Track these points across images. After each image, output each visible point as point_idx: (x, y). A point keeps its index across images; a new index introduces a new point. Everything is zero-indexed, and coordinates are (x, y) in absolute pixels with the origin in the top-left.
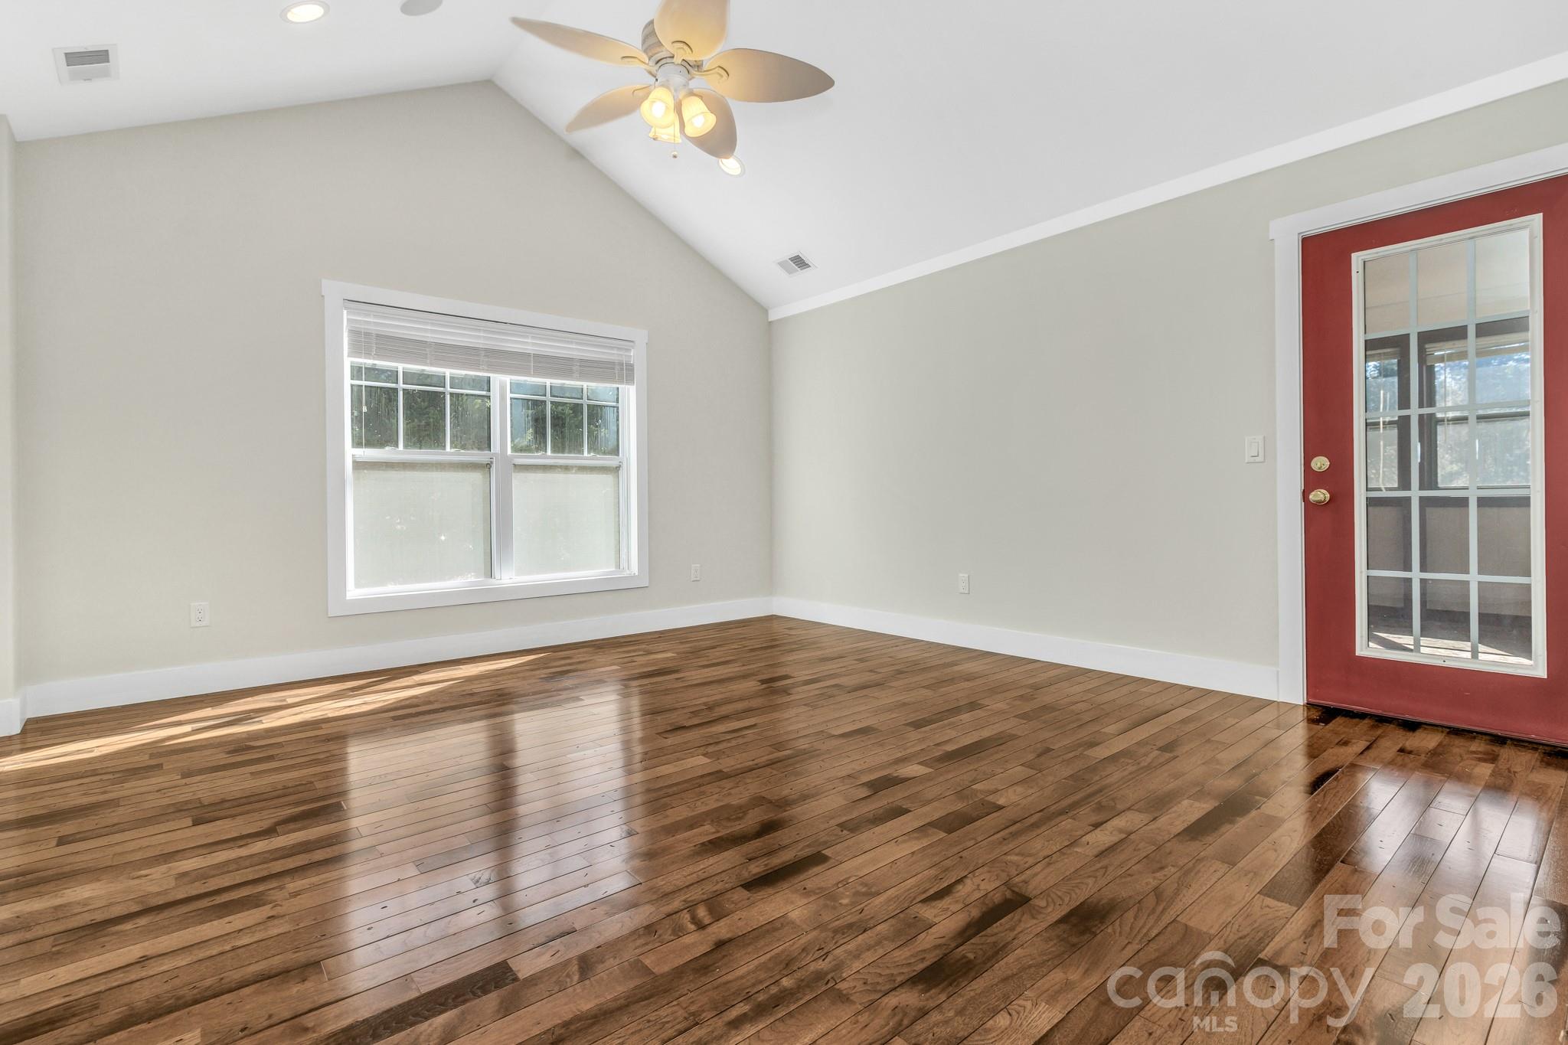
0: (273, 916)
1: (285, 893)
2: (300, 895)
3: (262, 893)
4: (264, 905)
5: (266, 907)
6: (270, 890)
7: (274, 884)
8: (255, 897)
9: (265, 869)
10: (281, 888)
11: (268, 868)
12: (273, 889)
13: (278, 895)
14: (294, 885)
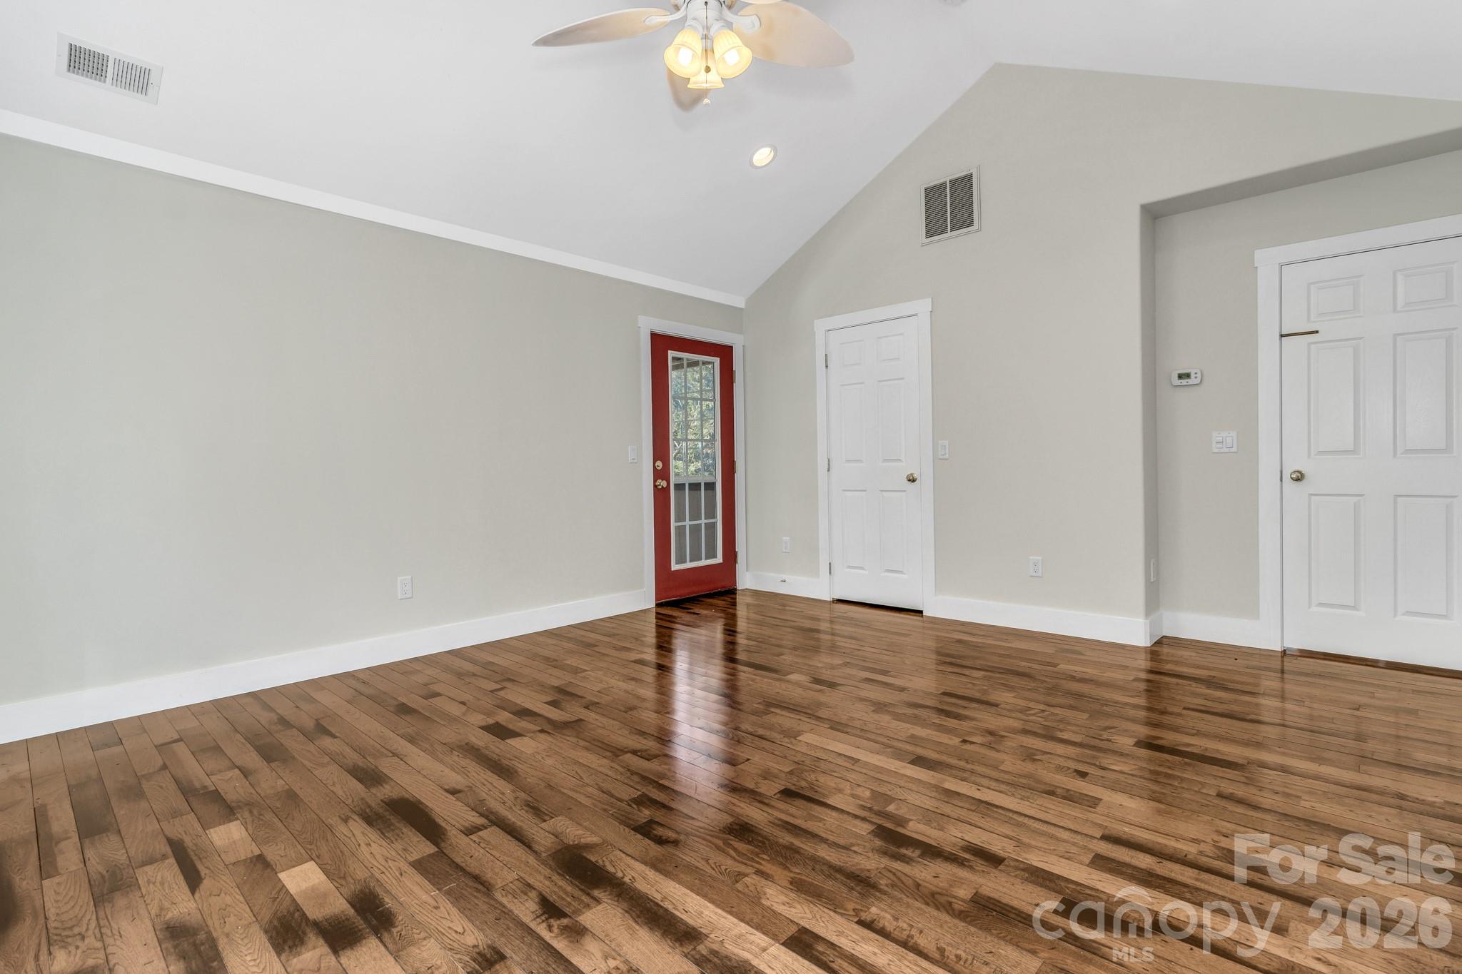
0: (1224, 836)
1: (1203, 847)
2: (1194, 839)
3: (1218, 858)
4: (1224, 849)
5: (1224, 846)
6: (1210, 857)
7: (1204, 860)
8: (1226, 859)
9: (1202, 881)
10: (1201, 853)
11: (1197, 880)
12: (1208, 856)
13: (1208, 849)
14: (1191, 850)
